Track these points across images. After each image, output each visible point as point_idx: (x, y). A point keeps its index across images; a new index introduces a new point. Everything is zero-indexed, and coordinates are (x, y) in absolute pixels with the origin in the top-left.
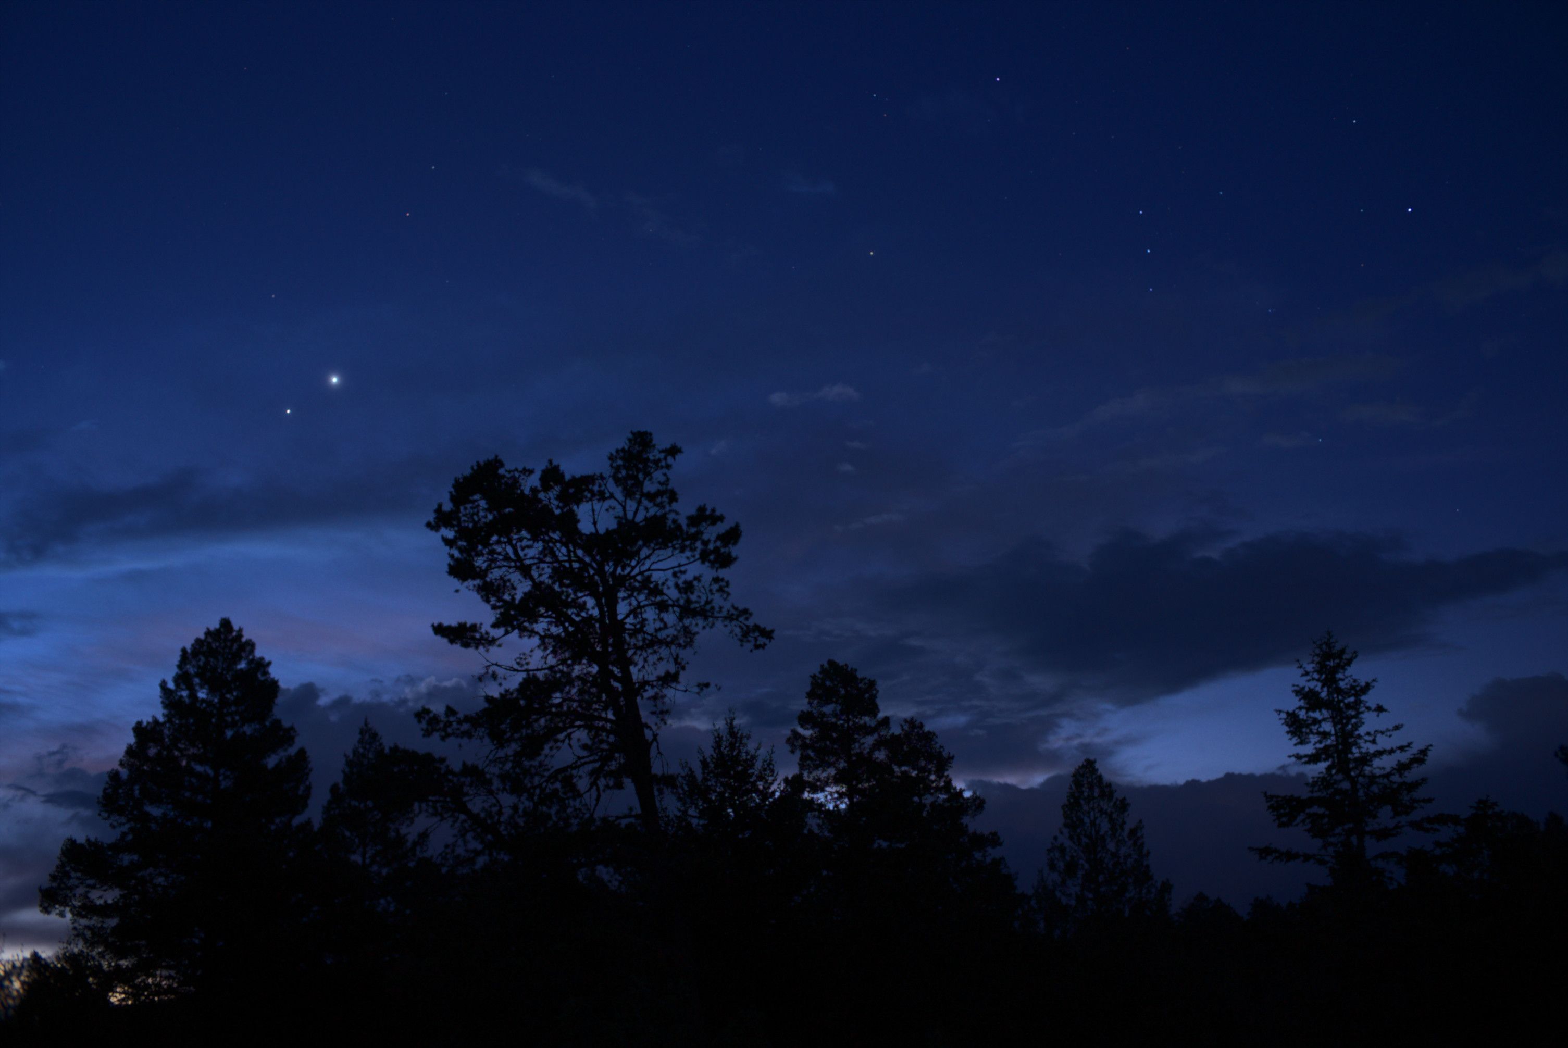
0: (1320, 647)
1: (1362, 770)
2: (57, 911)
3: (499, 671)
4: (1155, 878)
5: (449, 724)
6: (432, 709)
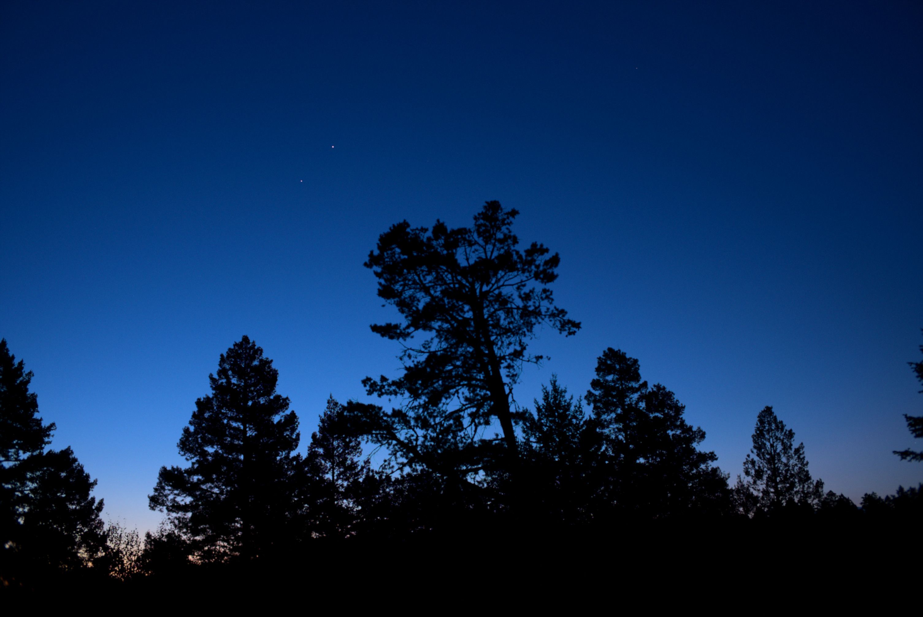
2: (159, 509)
3: (412, 353)
4: (813, 478)
5: (383, 387)
6: (372, 378)
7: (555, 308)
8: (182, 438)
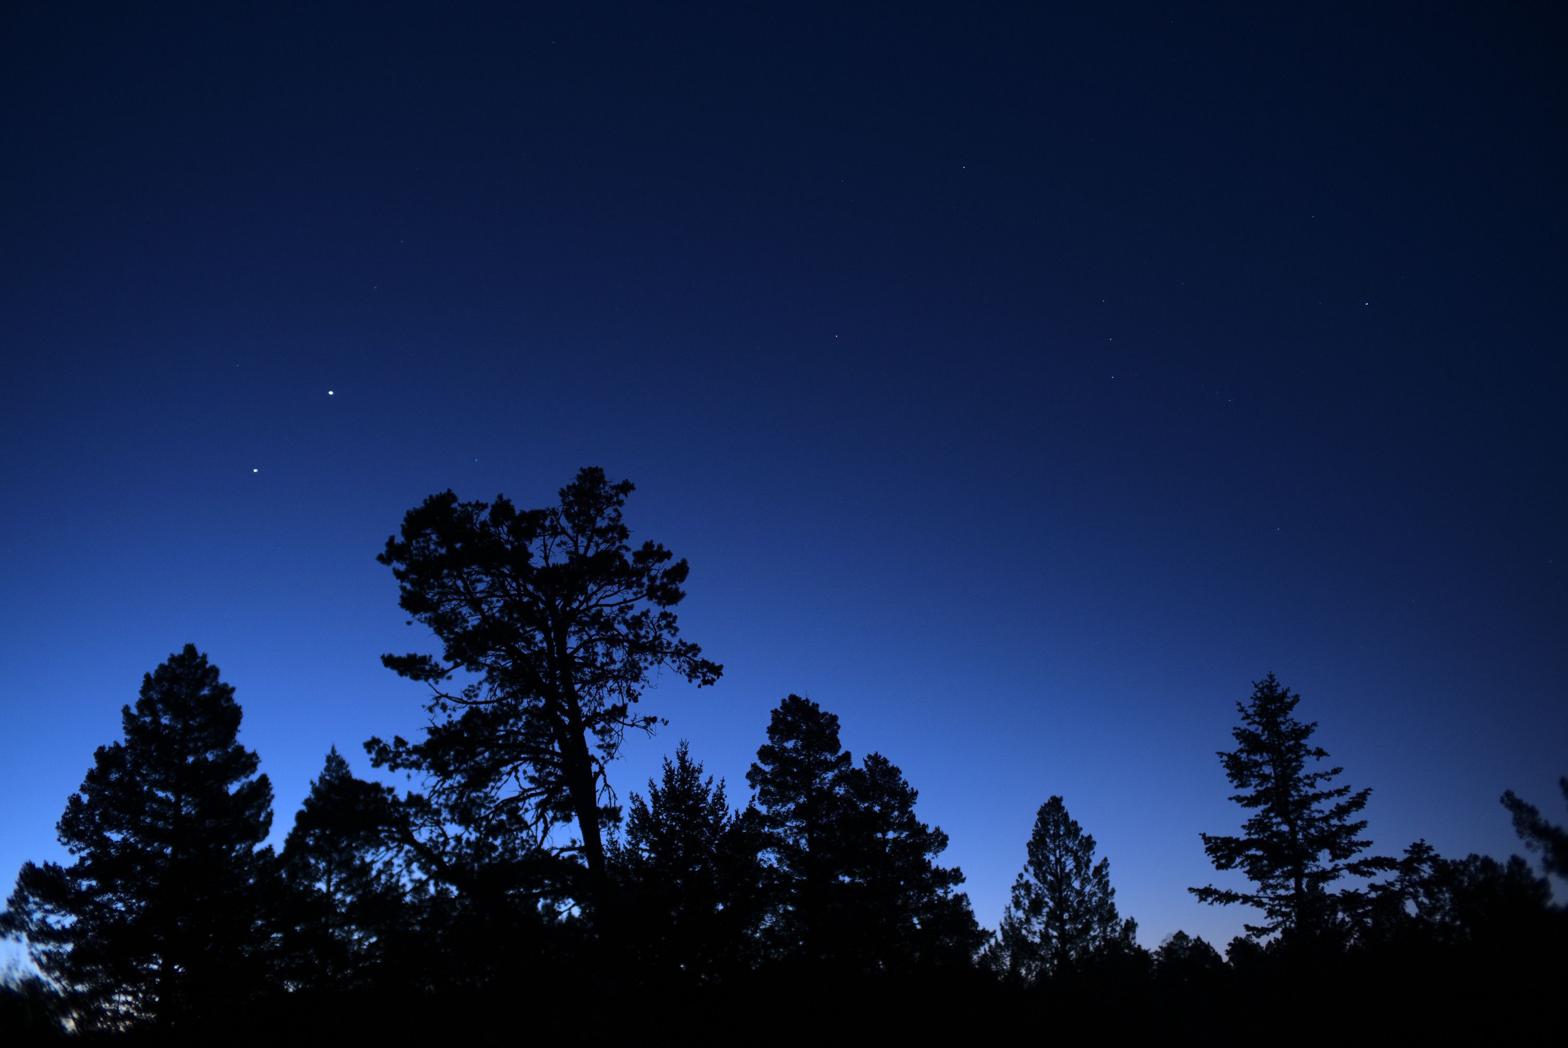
0: (1261, 690)
1: (1302, 814)
2: (14, 936)
3: (449, 703)
4: (1120, 916)
5: (399, 754)
6: (382, 739)
7: (681, 641)
8: (66, 814)
